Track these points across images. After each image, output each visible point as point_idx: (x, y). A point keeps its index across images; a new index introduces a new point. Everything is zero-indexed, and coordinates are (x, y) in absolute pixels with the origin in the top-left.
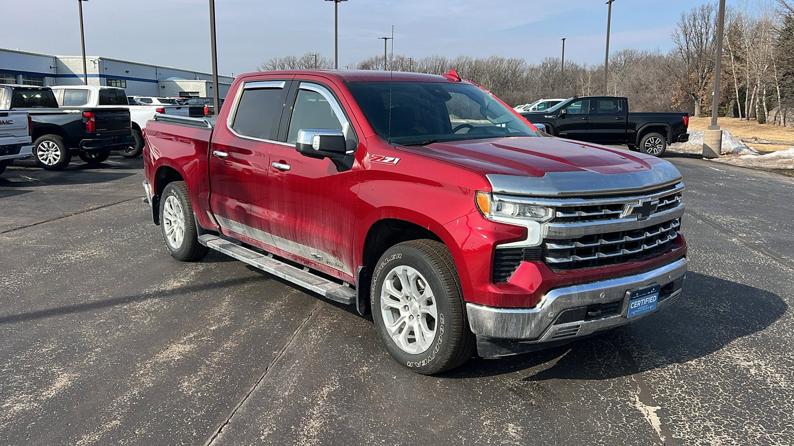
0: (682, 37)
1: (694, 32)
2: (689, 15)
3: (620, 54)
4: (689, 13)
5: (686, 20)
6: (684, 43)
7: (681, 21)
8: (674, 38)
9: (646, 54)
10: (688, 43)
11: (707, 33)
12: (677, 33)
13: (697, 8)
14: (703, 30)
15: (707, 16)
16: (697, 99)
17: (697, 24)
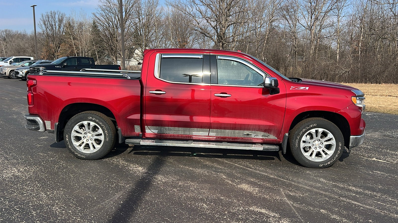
0: (43, 26)
1: (49, 24)
2: (45, 15)
3: (3, 31)
4: (45, 14)
5: (44, 18)
6: (44, 28)
7: (42, 18)
8: (39, 26)
9: (18, 32)
10: (47, 29)
11: (55, 25)
12: (40, 24)
13: (49, 12)
14: (53, 24)
15: (54, 17)
16: (55, 57)
17: (50, 20)
